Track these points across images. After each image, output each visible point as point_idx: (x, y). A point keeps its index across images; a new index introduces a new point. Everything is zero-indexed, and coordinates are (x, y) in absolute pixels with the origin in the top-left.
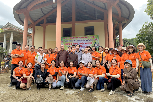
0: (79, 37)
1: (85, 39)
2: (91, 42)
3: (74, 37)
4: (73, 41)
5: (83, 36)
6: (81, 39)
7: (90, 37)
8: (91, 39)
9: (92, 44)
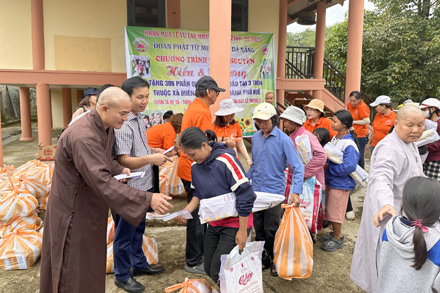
2: (250, 55)
3: (190, 32)
4: (185, 47)
7: (247, 39)
8: (251, 47)
9: (253, 65)
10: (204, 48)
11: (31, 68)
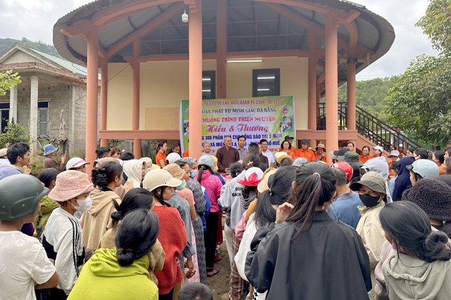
0: (239, 100)
1: (256, 106)
2: (273, 114)
4: (220, 111)
5: (250, 99)
6: (245, 107)
7: (270, 102)
8: (273, 108)
9: (274, 122)
10: (234, 110)
11: (131, 129)
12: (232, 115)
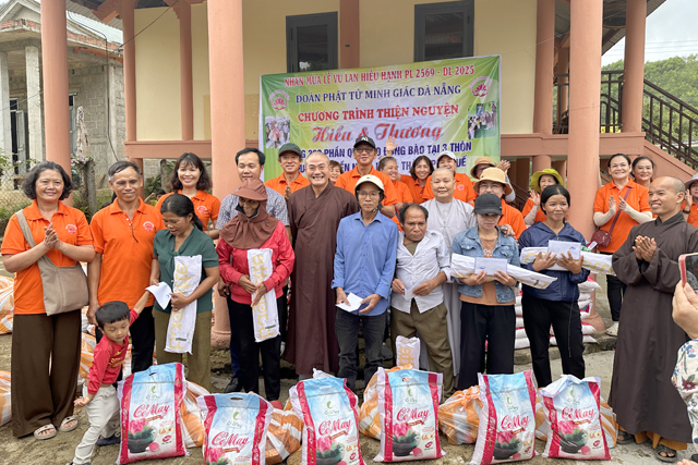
0: (379, 70)
1: (414, 83)
2: (452, 99)
3: (349, 72)
4: (340, 96)
5: (403, 68)
6: (392, 85)
7: (447, 72)
8: (450, 81)
9: (455, 115)
10: (370, 94)
11: (179, 138)
12: (365, 104)
